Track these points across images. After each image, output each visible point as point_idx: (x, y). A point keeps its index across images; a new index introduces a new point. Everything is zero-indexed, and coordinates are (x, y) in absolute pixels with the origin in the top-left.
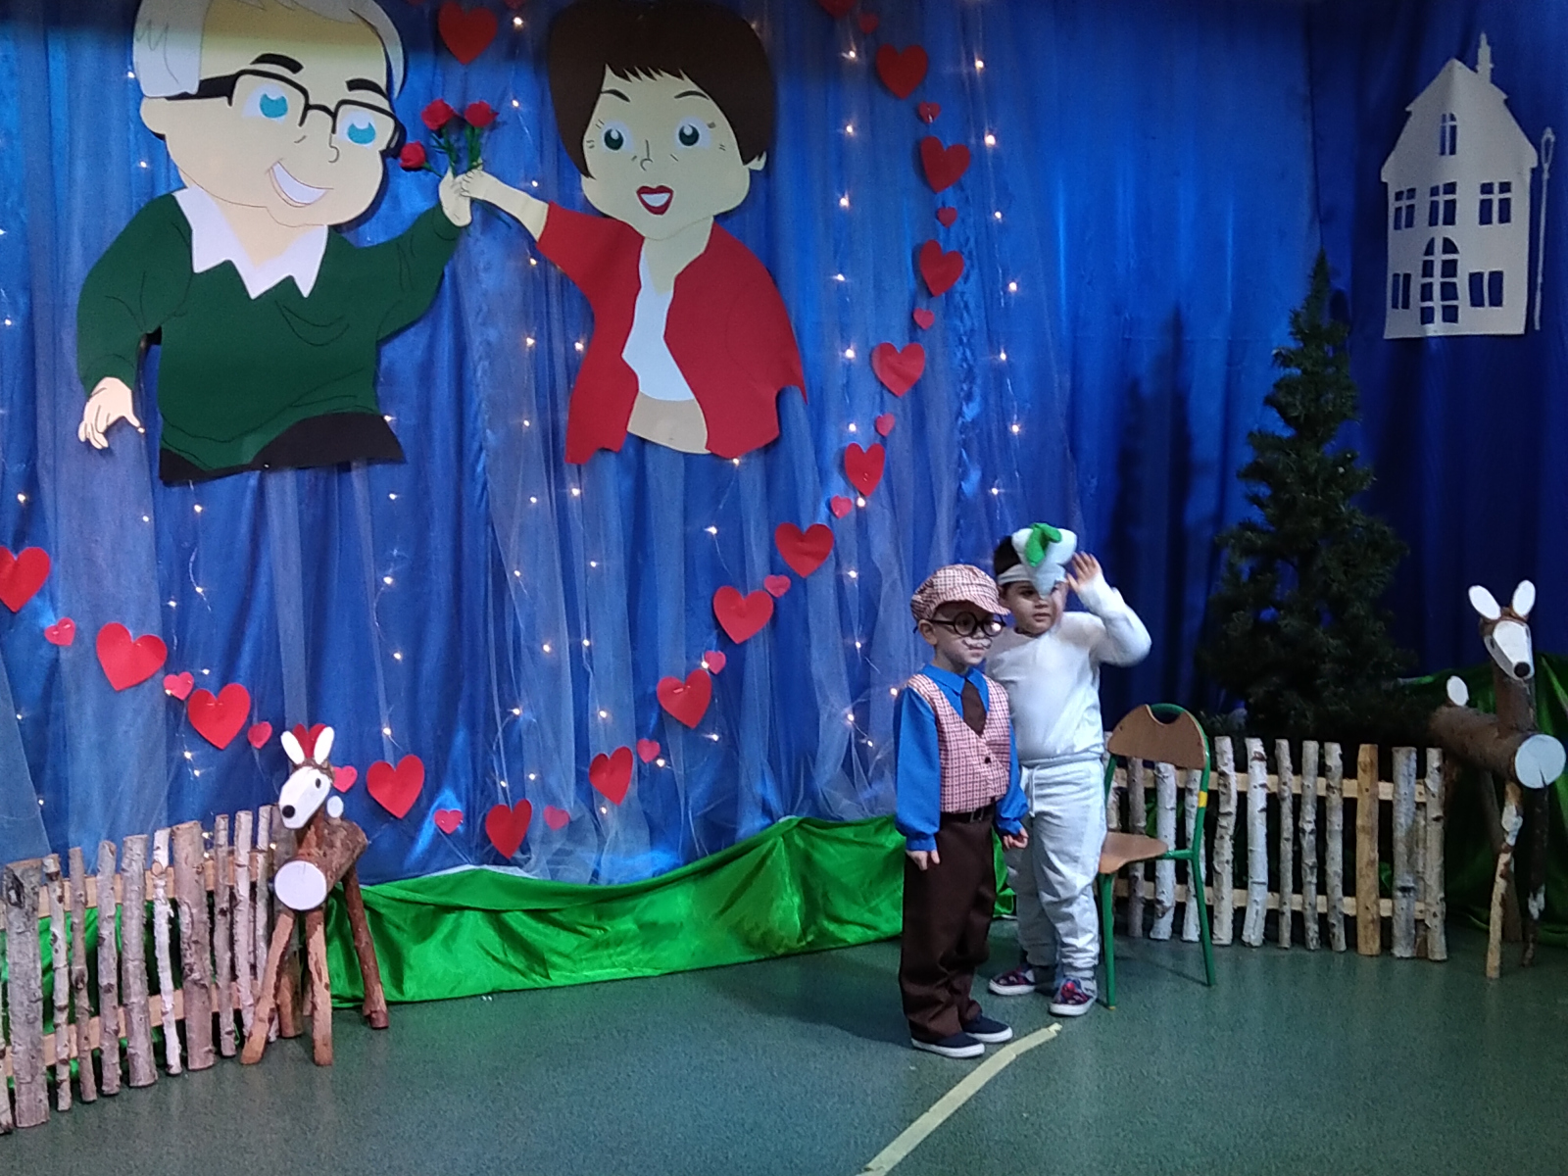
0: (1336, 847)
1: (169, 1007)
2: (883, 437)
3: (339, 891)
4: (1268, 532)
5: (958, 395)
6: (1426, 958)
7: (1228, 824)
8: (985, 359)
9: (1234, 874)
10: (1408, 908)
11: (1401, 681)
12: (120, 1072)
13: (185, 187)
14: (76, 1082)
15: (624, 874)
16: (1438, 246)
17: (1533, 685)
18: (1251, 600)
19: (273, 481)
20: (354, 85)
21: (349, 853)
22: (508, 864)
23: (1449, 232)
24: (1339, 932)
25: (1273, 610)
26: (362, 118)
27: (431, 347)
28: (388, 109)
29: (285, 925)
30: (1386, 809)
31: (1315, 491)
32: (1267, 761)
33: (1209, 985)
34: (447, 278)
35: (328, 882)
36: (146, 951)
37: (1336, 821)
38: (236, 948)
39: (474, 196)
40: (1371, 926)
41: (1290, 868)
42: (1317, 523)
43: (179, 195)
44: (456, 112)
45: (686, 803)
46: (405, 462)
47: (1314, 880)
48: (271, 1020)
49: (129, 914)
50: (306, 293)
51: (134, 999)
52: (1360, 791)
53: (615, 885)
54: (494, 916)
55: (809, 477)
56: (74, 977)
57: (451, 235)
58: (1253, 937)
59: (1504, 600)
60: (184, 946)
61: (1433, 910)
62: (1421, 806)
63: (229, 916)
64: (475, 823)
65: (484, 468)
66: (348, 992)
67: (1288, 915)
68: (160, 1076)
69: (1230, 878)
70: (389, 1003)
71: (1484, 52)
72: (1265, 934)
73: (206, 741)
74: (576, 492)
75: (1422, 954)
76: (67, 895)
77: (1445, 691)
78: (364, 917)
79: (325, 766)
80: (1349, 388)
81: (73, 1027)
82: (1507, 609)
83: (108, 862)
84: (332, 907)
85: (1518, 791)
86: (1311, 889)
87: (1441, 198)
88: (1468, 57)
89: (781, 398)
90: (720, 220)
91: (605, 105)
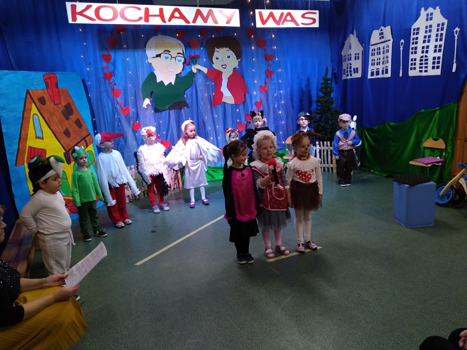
0: (329, 157)
2: (262, 100)
5: (273, 93)
20: (178, 54)
24: (330, 170)
27: (192, 90)
28: (183, 57)
29: (175, 172)
31: (326, 104)
32: (319, 145)
34: (194, 81)
37: (329, 153)
39: (197, 68)
41: (323, 160)
43: (154, 72)
44: (193, 56)
47: (326, 162)
48: (174, 185)
50: (173, 84)
57: (194, 74)
65: (201, 108)
86: (326, 163)
87: (349, 56)
88: (353, 33)
89: (245, 95)
90: (235, 69)
91: (216, 53)
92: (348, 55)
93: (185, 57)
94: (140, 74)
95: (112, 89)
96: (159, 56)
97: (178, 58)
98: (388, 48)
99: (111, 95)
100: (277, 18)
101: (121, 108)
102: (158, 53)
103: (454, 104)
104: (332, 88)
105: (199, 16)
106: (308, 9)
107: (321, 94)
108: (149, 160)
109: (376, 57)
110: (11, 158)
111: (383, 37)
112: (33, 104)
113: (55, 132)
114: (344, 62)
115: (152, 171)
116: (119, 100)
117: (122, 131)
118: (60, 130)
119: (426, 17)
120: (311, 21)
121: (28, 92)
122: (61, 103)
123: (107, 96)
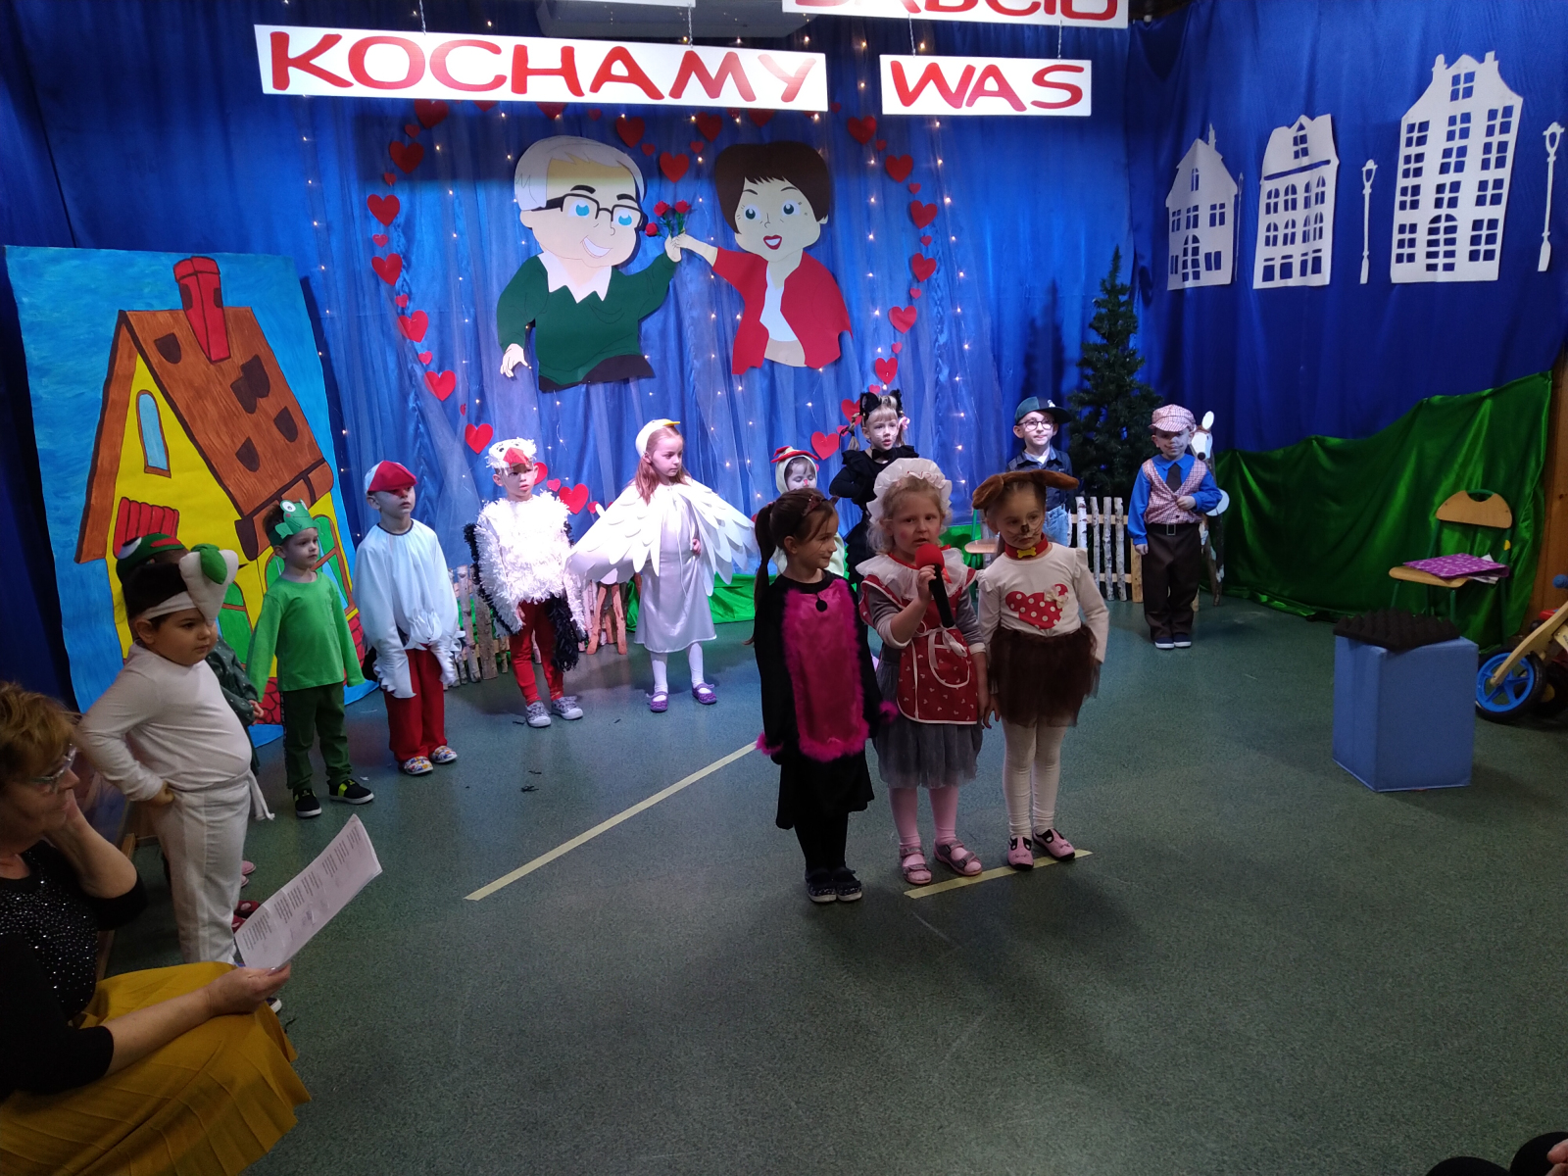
0: (1120, 549)
2: (896, 354)
5: (936, 332)
8: (950, 312)
13: (543, 252)
16: (1191, 239)
20: (620, 197)
23: (1195, 232)
24: (1123, 591)
26: (625, 213)
27: (665, 322)
28: (638, 209)
29: (602, 592)
31: (1114, 370)
32: (1086, 507)
34: (671, 288)
37: (1120, 536)
39: (682, 247)
41: (1099, 561)
43: (540, 256)
44: (671, 206)
47: (1110, 566)
48: (600, 635)
50: (603, 298)
55: (858, 377)
57: (672, 266)
65: (694, 380)
71: (1211, 136)
74: (740, 388)
85: (1205, 518)
86: (1109, 570)
87: (1192, 214)
88: (1204, 137)
89: (840, 337)
90: (806, 250)
91: (745, 197)
92: (1188, 211)
93: (644, 211)
94: (494, 264)
95: (399, 311)
96: (556, 203)
97: (618, 212)
98: (1323, 189)
99: (396, 332)
100: (953, 84)
101: (429, 376)
102: (556, 192)
103: (1541, 379)
104: (1132, 317)
105: (693, 75)
106: (1056, 57)
107: (1095, 338)
108: (515, 551)
109: (1281, 217)
110: (62, 536)
111: (1305, 152)
112: (139, 357)
113: (209, 454)
114: (1173, 230)
115: (526, 589)
116: (420, 347)
117: (431, 452)
118: (225, 444)
119: (1450, 89)
120: (1066, 95)
121: (123, 318)
122: (230, 357)
123: (383, 335)
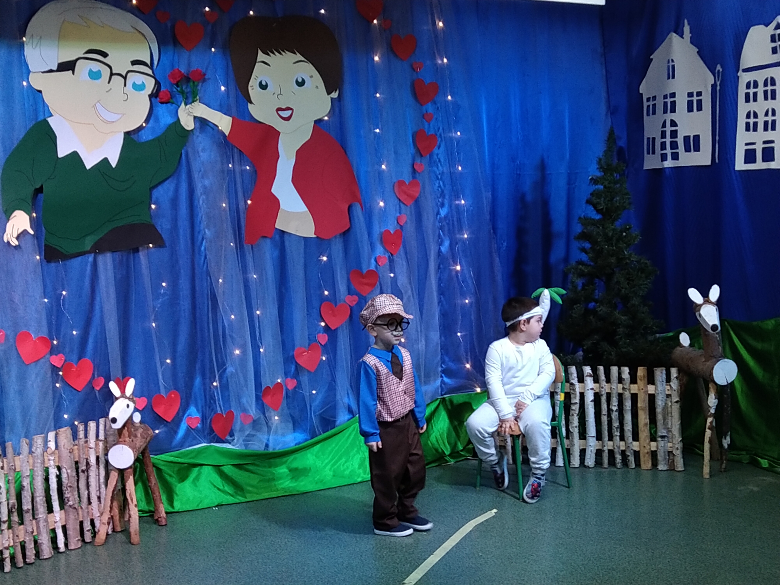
0: (628, 417)
1: (58, 519)
2: (401, 227)
3: (140, 459)
4: (590, 265)
5: (437, 204)
6: (674, 470)
7: (576, 408)
9: (579, 432)
10: (664, 446)
11: (658, 335)
12: (34, 552)
13: (51, 115)
14: (13, 558)
15: (281, 445)
16: (668, 124)
17: (720, 334)
18: (583, 299)
19: (101, 259)
20: (134, 63)
21: (144, 440)
22: (224, 442)
23: (673, 116)
24: (632, 459)
25: (593, 303)
26: (138, 79)
27: (177, 189)
28: (152, 74)
29: (114, 476)
30: (652, 398)
31: (612, 244)
32: (593, 377)
33: (569, 487)
34: (183, 157)
35: (134, 455)
36: (46, 492)
37: (628, 405)
38: (90, 488)
39: (195, 115)
40: (647, 455)
41: (607, 429)
42: (613, 260)
43: (50, 120)
44: (185, 74)
45: (311, 409)
46: (166, 247)
47: (619, 434)
48: (109, 524)
49: (36, 474)
50: (114, 165)
51: (40, 516)
52: (639, 390)
53: (276, 451)
54: (217, 468)
55: (366, 248)
56: (10, 506)
57: (184, 135)
58: (590, 463)
59: (705, 294)
60: (64, 489)
61: (676, 446)
62: (668, 396)
63: (86, 473)
64: (206, 422)
65: (205, 248)
66: (146, 508)
67: (607, 451)
68: (54, 553)
69: (578, 435)
70: (167, 513)
71: (687, 29)
72: (595, 462)
73: (72, 387)
75: (672, 468)
76: (5, 466)
77: (679, 340)
78: (153, 471)
79: (131, 397)
80: (626, 194)
81: (10, 531)
82: (706, 299)
83: (25, 448)
84: (137, 466)
85: (715, 387)
86: (617, 438)
87: (669, 100)
88: (680, 32)
89: (350, 208)
90: (319, 122)
91: (259, 68)
92: (665, 97)
93: (158, 77)
96: (67, 66)
97: (132, 78)
102: (67, 56)
107: (594, 214)
109: (761, 106)
